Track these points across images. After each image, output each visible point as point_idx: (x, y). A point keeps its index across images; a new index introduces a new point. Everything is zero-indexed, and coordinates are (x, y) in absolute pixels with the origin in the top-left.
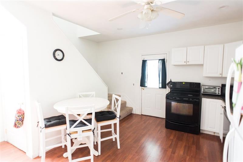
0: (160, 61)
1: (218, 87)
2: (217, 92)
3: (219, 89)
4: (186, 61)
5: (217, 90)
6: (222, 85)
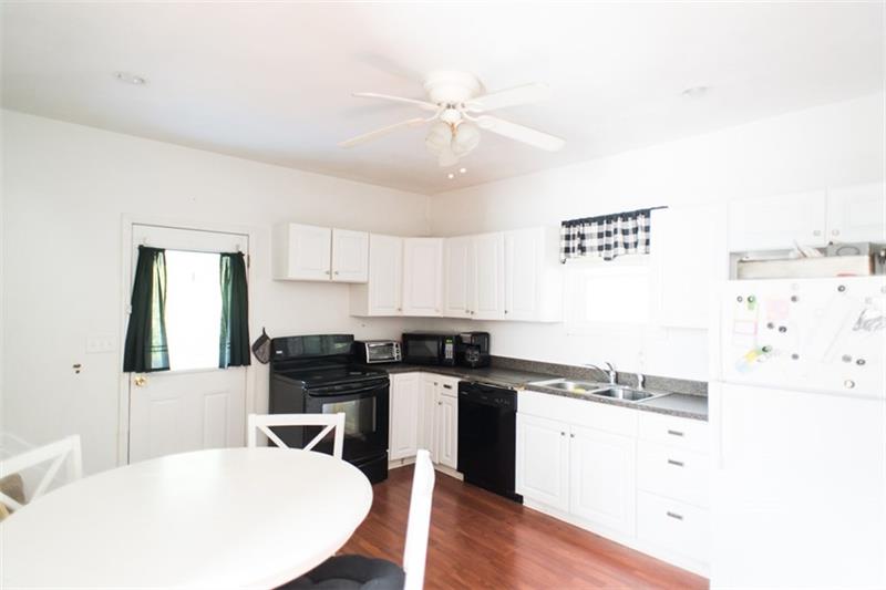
0: (224, 258)
1: (395, 341)
3: (397, 346)
4: (329, 270)
5: (395, 349)
6: (404, 336)
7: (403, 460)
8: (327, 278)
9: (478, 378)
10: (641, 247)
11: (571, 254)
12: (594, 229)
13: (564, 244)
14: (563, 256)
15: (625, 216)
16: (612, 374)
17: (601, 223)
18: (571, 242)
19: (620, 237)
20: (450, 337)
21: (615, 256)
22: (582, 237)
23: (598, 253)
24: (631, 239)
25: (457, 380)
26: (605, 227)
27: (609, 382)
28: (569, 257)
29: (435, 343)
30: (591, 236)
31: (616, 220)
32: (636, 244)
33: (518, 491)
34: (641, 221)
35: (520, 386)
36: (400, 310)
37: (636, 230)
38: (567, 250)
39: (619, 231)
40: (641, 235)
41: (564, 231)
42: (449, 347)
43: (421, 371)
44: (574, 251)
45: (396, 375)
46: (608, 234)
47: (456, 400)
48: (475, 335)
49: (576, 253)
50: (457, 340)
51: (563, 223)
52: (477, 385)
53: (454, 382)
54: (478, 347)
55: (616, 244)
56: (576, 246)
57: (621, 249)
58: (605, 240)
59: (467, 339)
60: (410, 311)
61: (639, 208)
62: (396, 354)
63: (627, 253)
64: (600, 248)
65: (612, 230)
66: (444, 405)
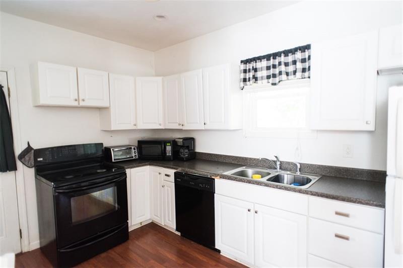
1: (133, 146)
2: (134, 155)
3: (134, 149)
4: (77, 98)
5: (133, 151)
6: (139, 142)
7: (141, 223)
8: (76, 104)
9: (187, 170)
10: (299, 74)
11: (248, 83)
12: (264, 63)
13: (242, 76)
14: (242, 84)
15: (286, 53)
16: (278, 163)
17: (268, 59)
18: (247, 74)
19: (283, 68)
20: (169, 142)
21: (279, 82)
22: (256, 70)
23: (266, 80)
24: (291, 68)
25: (174, 171)
26: (272, 62)
27: (276, 169)
28: (246, 85)
29: (159, 146)
30: (262, 69)
31: (280, 56)
32: (295, 72)
33: (217, 247)
34: (299, 55)
35: (217, 175)
36: (135, 125)
37: (294, 62)
38: (245, 80)
39: (283, 63)
40: (299, 66)
41: (243, 67)
42: (169, 148)
43: (150, 165)
44: (249, 81)
45: (133, 170)
46: (274, 66)
47: (174, 184)
48: (185, 139)
49: (251, 82)
50: (174, 143)
51: (242, 62)
52: (187, 174)
53: (172, 172)
54: (188, 147)
55: (280, 73)
56: (251, 76)
57: (284, 77)
58: (272, 71)
59: (180, 142)
60: (142, 126)
61: (297, 46)
62: (134, 154)
63: (288, 79)
64: (268, 77)
65: (277, 63)
66: (166, 187)
